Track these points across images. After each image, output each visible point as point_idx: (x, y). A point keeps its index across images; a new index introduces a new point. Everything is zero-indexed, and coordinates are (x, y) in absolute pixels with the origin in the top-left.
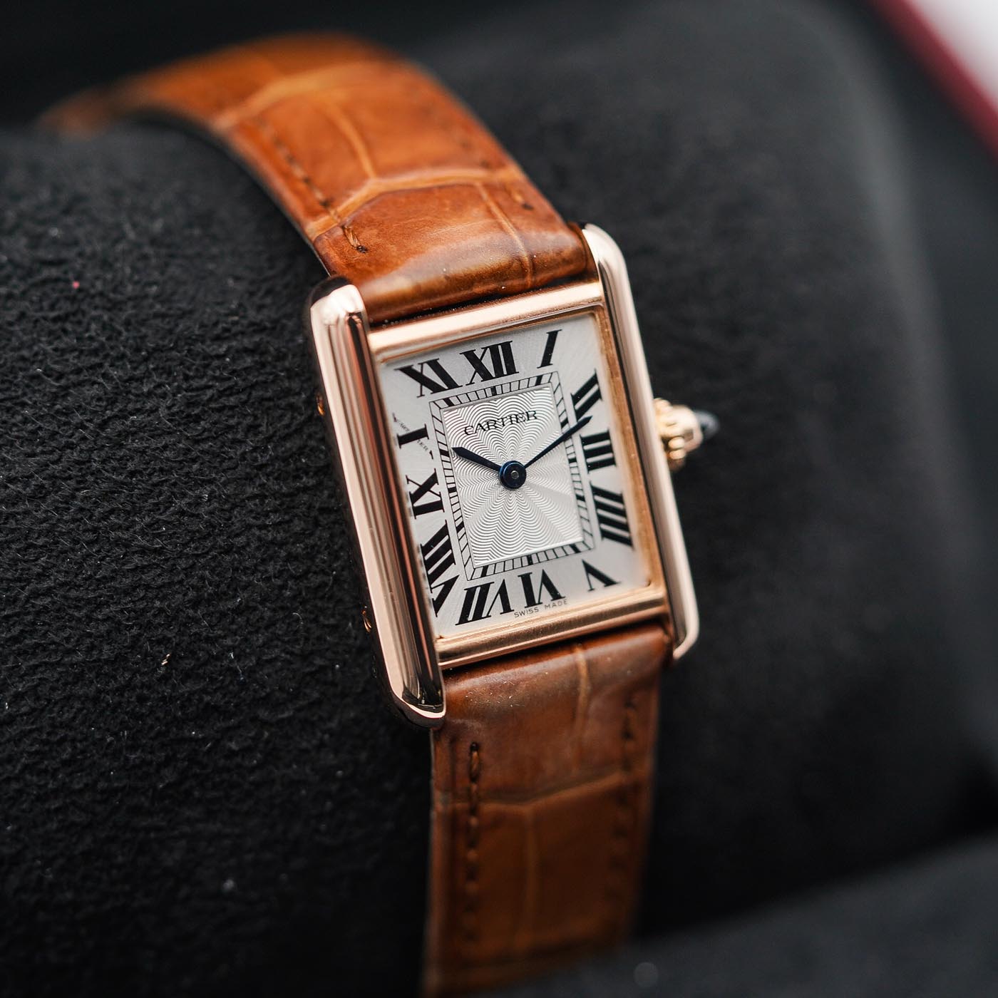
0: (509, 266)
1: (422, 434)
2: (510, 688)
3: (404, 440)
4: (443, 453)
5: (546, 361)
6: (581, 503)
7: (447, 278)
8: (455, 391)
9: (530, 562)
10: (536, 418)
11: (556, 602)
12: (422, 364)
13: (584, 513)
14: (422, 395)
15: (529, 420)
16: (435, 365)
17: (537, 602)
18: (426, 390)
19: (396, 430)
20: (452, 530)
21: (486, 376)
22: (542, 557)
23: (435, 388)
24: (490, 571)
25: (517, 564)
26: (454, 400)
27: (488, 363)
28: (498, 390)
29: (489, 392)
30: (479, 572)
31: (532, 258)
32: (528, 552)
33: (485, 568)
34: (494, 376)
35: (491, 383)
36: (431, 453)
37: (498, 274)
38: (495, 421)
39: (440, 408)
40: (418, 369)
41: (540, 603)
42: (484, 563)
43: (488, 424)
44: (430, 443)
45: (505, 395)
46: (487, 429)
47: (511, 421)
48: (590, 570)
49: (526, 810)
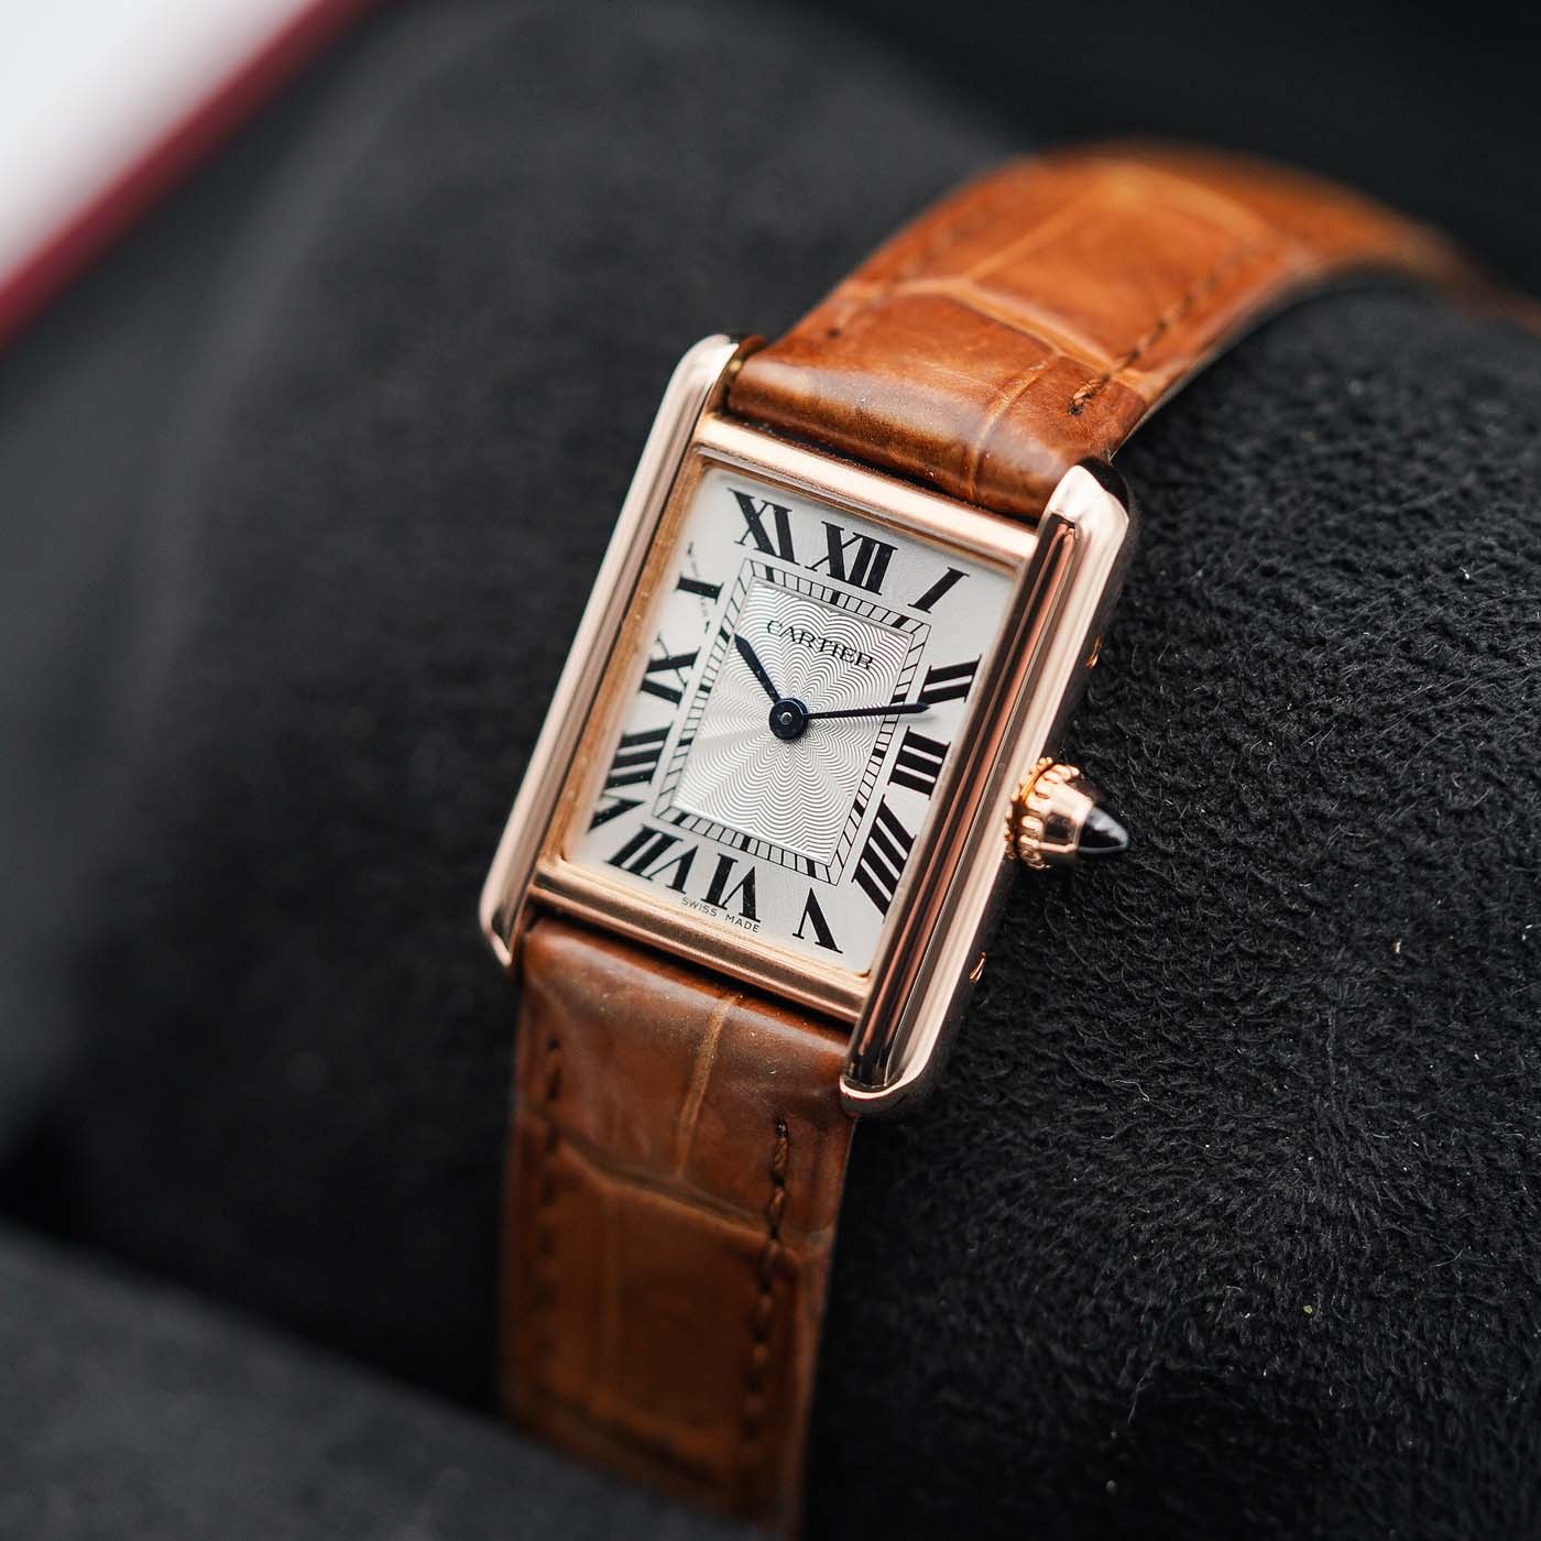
0: (947, 448)
1: (711, 591)
2: (611, 985)
3: (686, 585)
4: (723, 633)
5: (925, 603)
6: (855, 815)
7: (859, 413)
8: (786, 565)
9: (744, 847)
10: (867, 668)
11: (744, 919)
12: (767, 504)
13: (851, 830)
14: (741, 543)
15: (857, 664)
16: (781, 515)
17: (720, 903)
18: (751, 540)
19: (682, 567)
20: (673, 739)
21: (837, 572)
22: (764, 851)
23: (765, 546)
24: (687, 823)
25: (727, 838)
26: (777, 576)
27: (850, 557)
28: (842, 600)
29: (828, 595)
30: (673, 815)
31: (982, 456)
32: (750, 832)
33: (684, 816)
34: (847, 579)
35: (837, 585)
36: (708, 624)
37: (927, 448)
38: (814, 638)
39: (754, 575)
40: (758, 506)
41: (723, 907)
42: (687, 808)
43: (803, 634)
44: (715, 610)
45: (846, 612)
46: (798, 641)
47: (834, 652)
48: (813, 908)
49: (607, 1186)
